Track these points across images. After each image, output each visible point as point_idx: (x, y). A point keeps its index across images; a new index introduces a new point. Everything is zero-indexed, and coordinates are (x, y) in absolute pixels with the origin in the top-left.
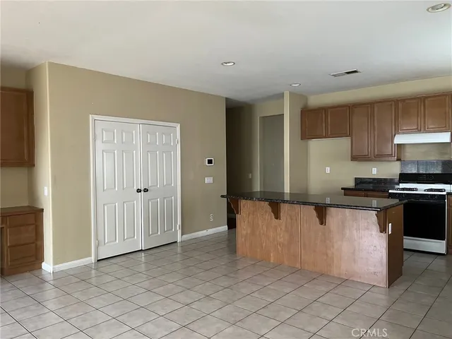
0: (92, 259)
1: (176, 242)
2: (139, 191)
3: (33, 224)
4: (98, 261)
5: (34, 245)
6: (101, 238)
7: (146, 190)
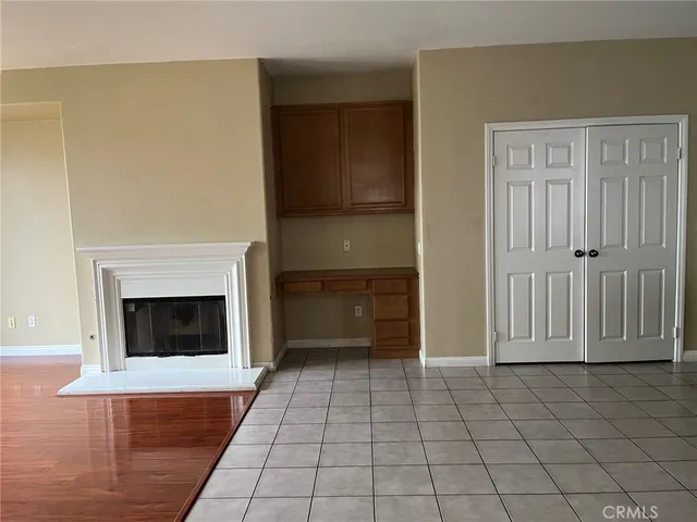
0: (487, 360)
1: (670, 361)
2: (579, 254)
3: (403, 294)
4: (497, 364)
5: (406, 323)
6: (502, 329)
7: (593, 254)
